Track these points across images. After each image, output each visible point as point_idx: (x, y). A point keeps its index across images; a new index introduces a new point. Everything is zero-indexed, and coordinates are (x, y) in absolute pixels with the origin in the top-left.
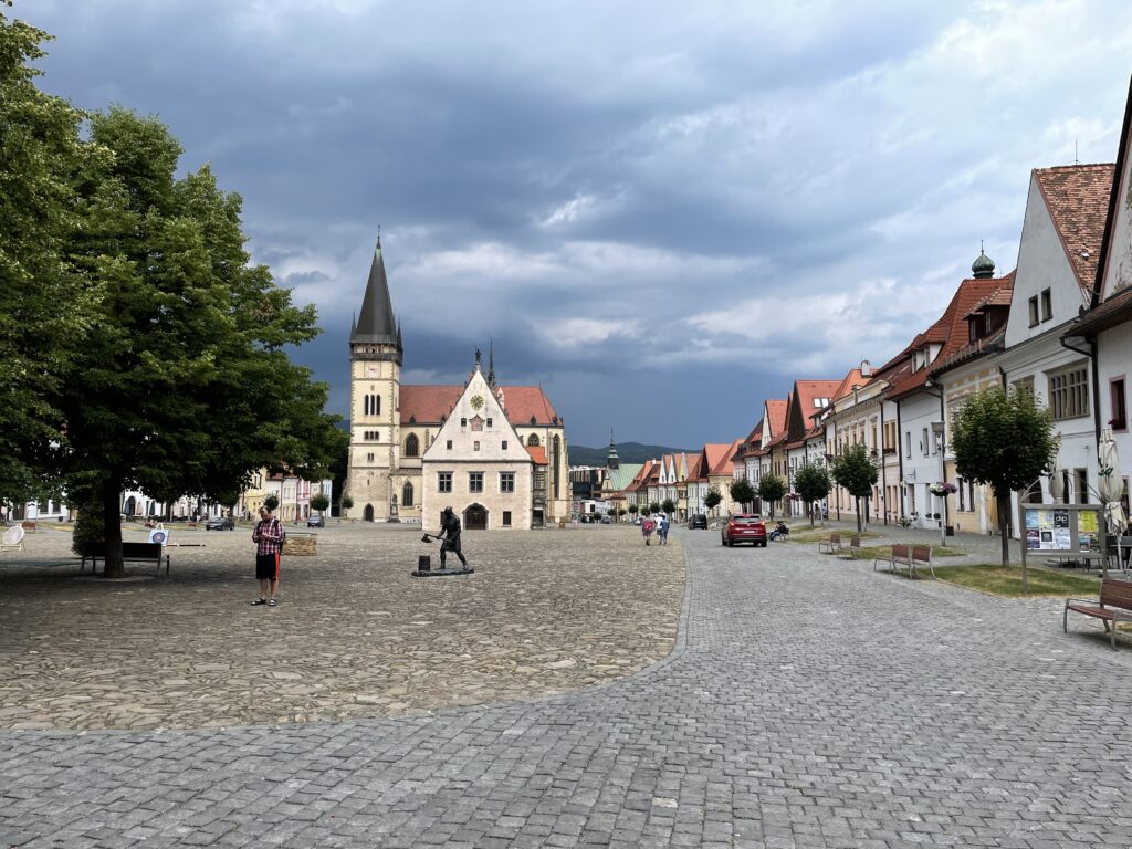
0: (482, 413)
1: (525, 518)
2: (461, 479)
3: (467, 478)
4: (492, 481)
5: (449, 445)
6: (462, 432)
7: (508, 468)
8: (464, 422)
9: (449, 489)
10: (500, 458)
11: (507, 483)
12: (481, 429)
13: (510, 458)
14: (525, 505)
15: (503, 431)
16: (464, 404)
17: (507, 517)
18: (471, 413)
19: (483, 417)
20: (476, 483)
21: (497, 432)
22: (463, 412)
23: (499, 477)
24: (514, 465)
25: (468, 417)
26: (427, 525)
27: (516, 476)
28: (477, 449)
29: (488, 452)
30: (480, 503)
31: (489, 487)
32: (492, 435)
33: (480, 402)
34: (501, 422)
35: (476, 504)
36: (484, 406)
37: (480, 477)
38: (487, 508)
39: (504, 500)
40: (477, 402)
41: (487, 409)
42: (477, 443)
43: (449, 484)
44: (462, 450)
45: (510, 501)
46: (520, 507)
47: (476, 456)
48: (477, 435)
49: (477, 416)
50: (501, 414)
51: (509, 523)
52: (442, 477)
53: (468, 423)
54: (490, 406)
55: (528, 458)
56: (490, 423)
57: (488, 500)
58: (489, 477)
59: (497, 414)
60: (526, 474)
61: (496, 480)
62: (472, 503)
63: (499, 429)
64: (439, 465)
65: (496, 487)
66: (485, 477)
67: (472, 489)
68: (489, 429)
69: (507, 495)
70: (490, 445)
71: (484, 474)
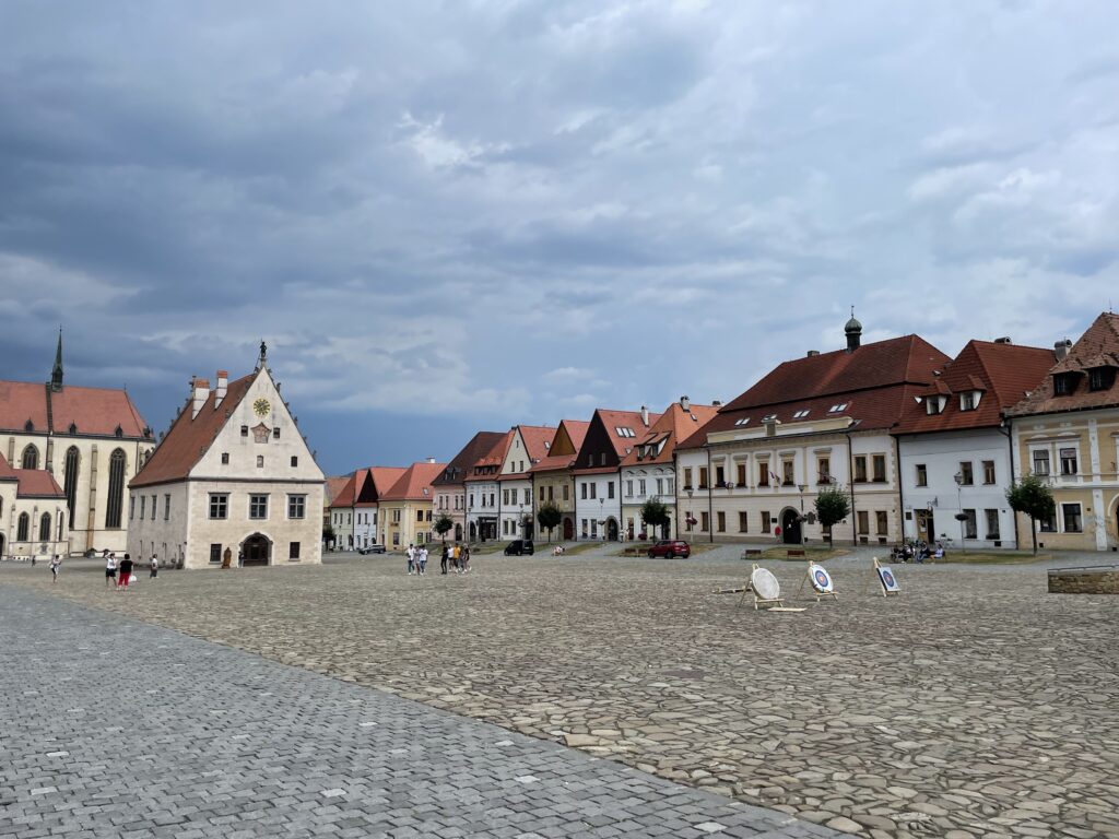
0: (267, 420)
1: (316, 549)
2: (239, 503)
3: (248, 501)
4: (278, 506)
5: (225, 459)
6: (243, 443)
7: (298, 489)
8: (244, 431)
9: (223, 515)
10: (289, 477)
11: (297, 508)
12: (267, 441)
13: (300, 478)
14: (316, 534)
15: (293, 444)
16: (245, 408)
17: (295, 549)
18: (254, 420)
19: (269, 425)
20: (259, 507)
21: (286, 444)
22: (244, 418)
23: (287, 499)
24: (305, 486)
25: (250, 425)
26: (191, 562)
27: (307, 500)
28: (261, 465)
29: (274, 469)
30: (262, 533)
31: (273, 512)
32: (279, 448)
33: (265, 407)
34: (291, 433)
35: (257, 534)
36: (270, 413)
37: (264, 500)
38: (271, 539)
39: (292, 529)
40: (262, 407)
41: (274, 417)
42: (261, 457)
43: (224, 508)
44: (242, 466)
45: (300, 529)
46: (310, 537)
47: (260, 474)
48: (262, 448)
49: (262, 425)
50: (292, 423)
51: (297, 556)
52: (214, 499)
53: (250, 432)
54: (276, 413)
55: (321, 477)
56: (277, 433)
57: (272, 529)
58: (275, 500)
59: (286, 423)
60: (318, 497)
61: (283, 505)
62: (252, 533)
63: (288, 442)
64: (211, 484)
65: (283, 512)
66: (270, 500)
67: (253, 515)
68: (276, 441)
69: (295, 522)
70: (277, 460)
71: (270, 497)
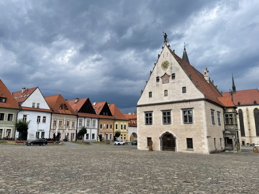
1: (203, 143)
2: (157, 116)
3: (161, 114)
4: (177, 116)
5: (150, 95)
6: (158, 85)
7: (187, 105)
8: (158, 80)
9: (151, 123)
10: (181, 99)
11: (188, 119)
12: (168, 82)
13: (188, 99)
14: (203, 133)
15: (183, 80)
16: (158, 68)
17: (190, 142)
18: (162, 73)
19: (169, 73)
20: (167, 117)
21: (179, 81)
22: (157, 73)
23: (181, 112)
24: (191, 103)
25: (160, 75)
26: (140, 146)
27: (194, 112)
28: (166, 95)
29: (173, 96)
30: (170, 132)
31: (175, 120)
32: (175, 84)
33: (167, 65)
34: (181, 74)
35: (167, 133)
36: (169, 67)
37: (169, 113)
38: (175, 135)
39: (186, 130)
40: (165, 65)
41: (171, 68)
42: (166, 91)
43: (151, 119)
44: (158, 98)
45: (191, 130)
46: (199, 134)
47: (166, 100)
48: (166, 86)
49: (166, 74)
50: (181, 69)
51: (192, 147)
52: (146, 115)
53: (160, 79)
54: (173, 66)
55: (202, 96)
56: (173, 76)
57: (175, 130)
58: (175, 113)
59: (178, 69)
60: (201, 109)
61: (179, 115)
62: (164, 132)
63: (179, 80)
64: (145, 108)
65: (180, 120)
66: (172, 113)
67: (165, 122)
68: (173, 81)
69: (188, 126)
70: (175, 91)
71: (172, 112)
